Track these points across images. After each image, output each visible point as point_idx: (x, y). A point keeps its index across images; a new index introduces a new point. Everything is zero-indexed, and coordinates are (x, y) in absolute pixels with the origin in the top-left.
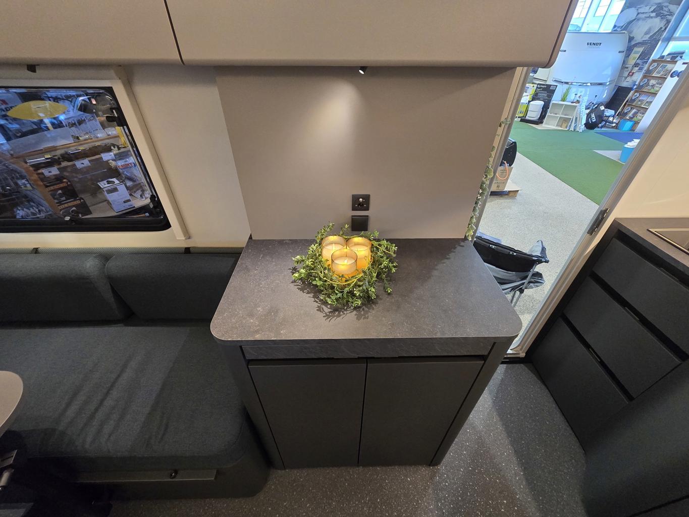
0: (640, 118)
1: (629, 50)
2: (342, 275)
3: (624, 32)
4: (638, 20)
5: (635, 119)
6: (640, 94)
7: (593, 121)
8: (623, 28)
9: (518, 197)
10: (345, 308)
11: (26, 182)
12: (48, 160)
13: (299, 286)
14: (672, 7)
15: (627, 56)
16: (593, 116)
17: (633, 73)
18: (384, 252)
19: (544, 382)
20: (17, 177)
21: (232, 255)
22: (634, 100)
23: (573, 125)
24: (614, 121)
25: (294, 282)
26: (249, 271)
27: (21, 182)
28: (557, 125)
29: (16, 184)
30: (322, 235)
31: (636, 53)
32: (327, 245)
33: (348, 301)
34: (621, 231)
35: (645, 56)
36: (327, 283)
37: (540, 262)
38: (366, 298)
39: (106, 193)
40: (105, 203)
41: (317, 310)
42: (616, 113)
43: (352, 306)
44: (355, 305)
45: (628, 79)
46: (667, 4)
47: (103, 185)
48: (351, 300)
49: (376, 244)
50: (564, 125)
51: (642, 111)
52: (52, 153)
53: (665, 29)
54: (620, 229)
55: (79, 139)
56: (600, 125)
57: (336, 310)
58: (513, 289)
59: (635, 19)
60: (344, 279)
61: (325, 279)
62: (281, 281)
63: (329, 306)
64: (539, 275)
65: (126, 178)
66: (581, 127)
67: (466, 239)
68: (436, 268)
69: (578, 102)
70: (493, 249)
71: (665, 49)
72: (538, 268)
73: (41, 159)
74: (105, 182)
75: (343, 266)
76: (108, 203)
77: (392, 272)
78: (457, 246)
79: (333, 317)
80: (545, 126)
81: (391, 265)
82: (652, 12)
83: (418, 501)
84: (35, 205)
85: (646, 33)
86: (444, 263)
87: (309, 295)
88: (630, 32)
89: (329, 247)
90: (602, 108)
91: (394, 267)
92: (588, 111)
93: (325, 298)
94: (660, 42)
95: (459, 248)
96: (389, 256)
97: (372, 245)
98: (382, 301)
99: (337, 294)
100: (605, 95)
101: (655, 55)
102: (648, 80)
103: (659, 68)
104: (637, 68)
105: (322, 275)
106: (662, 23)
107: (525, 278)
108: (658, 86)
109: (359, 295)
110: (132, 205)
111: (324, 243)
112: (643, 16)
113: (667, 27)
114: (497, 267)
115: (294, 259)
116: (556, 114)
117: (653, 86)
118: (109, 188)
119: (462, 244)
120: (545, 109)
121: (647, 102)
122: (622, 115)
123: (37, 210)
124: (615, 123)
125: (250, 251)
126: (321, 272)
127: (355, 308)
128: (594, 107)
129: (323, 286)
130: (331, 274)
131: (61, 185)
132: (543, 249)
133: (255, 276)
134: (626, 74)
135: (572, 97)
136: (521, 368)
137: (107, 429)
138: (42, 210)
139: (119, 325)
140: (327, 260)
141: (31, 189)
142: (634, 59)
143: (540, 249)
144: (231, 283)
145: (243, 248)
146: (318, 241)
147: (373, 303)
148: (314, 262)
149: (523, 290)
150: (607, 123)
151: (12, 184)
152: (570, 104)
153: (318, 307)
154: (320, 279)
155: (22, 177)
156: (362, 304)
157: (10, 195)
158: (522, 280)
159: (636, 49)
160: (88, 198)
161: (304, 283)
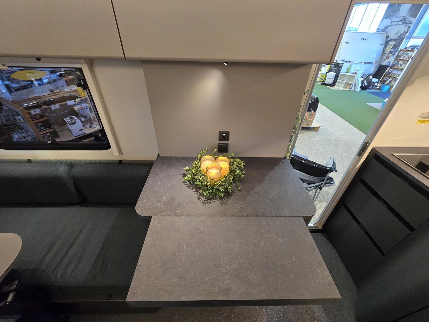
0: (393, 84)
1: (387, 43)
2: (213, 179)
3: (383, 32)
4: (392, 26)
5: (390, 84)
6: (393, 70)
7: (365, 85)
8: (383, 30)
9: (320, 131)
10: (214, 198)
11: (21, 118)
12: (34, 105)
13: (188, 184)
14: (411, 19)
15: (385, 47)
16: (365, 82)
17: (389, 57)
18: (237, 165)
19: (333, 244)
20: (15, 114)
21: (148, 165)
22: (390, 73)
23: (353, 87)
24: (378, 85)
25: (184, 182)
26: (158, 175)
27: (17, 118)
28: (344, 87)
29: (15, 119)
30: (201, 155)
31: (390, 45)
32: (204, 161)
33: (216, 194)
34: (376, 154)
35: (396, 47)
36: (203, 184)
37: (332, 171)
38: (226, 193)
39: (69, 125)
40: (68, 131)
41: (198, 199)
42: (379, 80)
43: (218, 197)
44: (220, 196)
45: (386, 60)
46: (409, 17)
47: (67, 120)
48: (217, 193)
49: (232, 160)
50: (348, 87)
51: (394, 80)
52: (37, 100)
53: (408, 31)
54: (376, 153)
55: (53, 92)
56: (370, 88)
57: (209, 199)
58: (316, 187)
59: (389, 26)
60: (214, 181)
61: (203, 181)
62: (176, 182)
63: (204, 197)
64: (331, 179)
65: (81, 116)
66: (358, 89)
67: (285, 158)
68: (268, 175)
69: (356, 73)
70: (303, 163)
71: (408, 43)
72: (331, 175)
73: (30, 104)
74: (68, 118)
75: (213, 173)
76: (69, 131)
77: (242, 177)
78: (280, 162)
79: (207, 203)
80: (336, 88)
81: (241, 173)
82: (400, 21)
83: (256, 316)
84: (25, 132)
85: (396, 34)
86: (272, 172)
87: (193, 190)
88: (387, 33)
89: (205, 162)
90: (371, 77)
91: (243, 174)
92: (362, 79)
93: (202, 192)
94: (405, 39)
95: (281, 163)
96: (240, 168)
97: (230, 161)
98: (236, 194)
99: (209, 190)
100: (373, 69)
101: (402, 47)
102: (398, 61)
103: (404, 55)
104: (391, 54)
105: (201, 179)
106: (406, 28)
107: (323, 180)
108: (404, 65)
109: (223, 191)
110: (84, 132)
111: (203, 159)
112: (395, 23)
113: (409, 30)
114: (306, 173)
115: (184, 169)
116: (343, 80)
117: (401, 65)
118: (71, 122)
119: (283, 161)
120: (336, 77)
121: (397, 75)
122: (383, 82)
123: (26, 135)
124: (379, 86)
125: (158, 163)
126: (200, 177)
127: (220, 198)
128: (366, 77)
129: (202, 185)
130: (206, 178)
131: (42, 120)
132: (334, 163)
133: (161, 178)
134: (385, 57)
135: (352, 70)
136: (319, 235)
137: (70, 269)
138: (29, 135)
139: (77, 206)
140: (204, 170)
141: (24, 122)
142: (389, 48)
143: (332, 163)
144: (147, 182)
145: (154, 161)
146: (199, 159)
147: (230, 195)
148: (196, 171)
149: (322, 188)
150: (374, 87)
151: (12, 118)
152: (351, 74)
153: (198, 197)
154: (200, 181)
155: (18, 115)
156: (224, 196)
157: (9, 125)
158: (321, 182)
159: (390, 43)
160: (57, 128)
161: (190, 183)
